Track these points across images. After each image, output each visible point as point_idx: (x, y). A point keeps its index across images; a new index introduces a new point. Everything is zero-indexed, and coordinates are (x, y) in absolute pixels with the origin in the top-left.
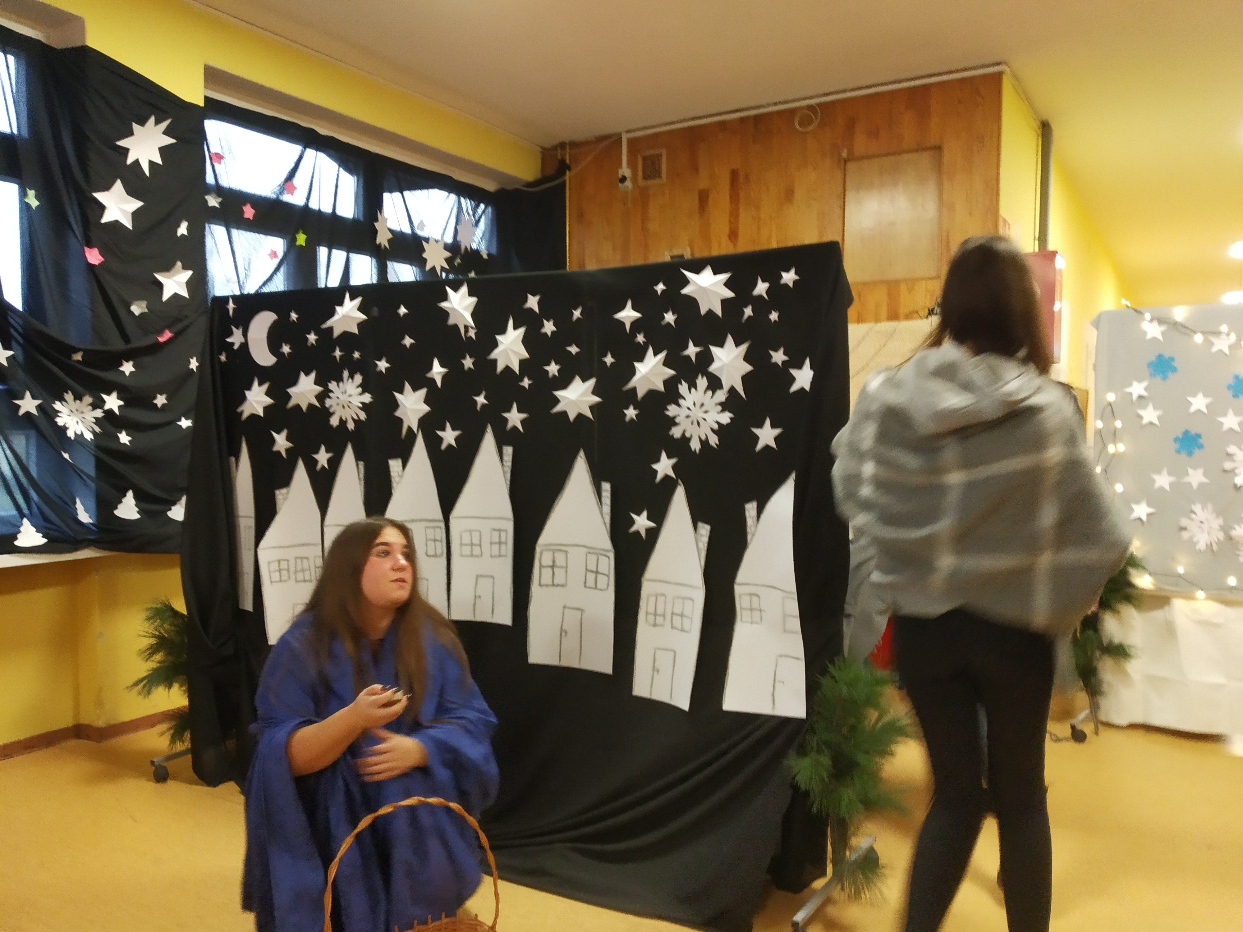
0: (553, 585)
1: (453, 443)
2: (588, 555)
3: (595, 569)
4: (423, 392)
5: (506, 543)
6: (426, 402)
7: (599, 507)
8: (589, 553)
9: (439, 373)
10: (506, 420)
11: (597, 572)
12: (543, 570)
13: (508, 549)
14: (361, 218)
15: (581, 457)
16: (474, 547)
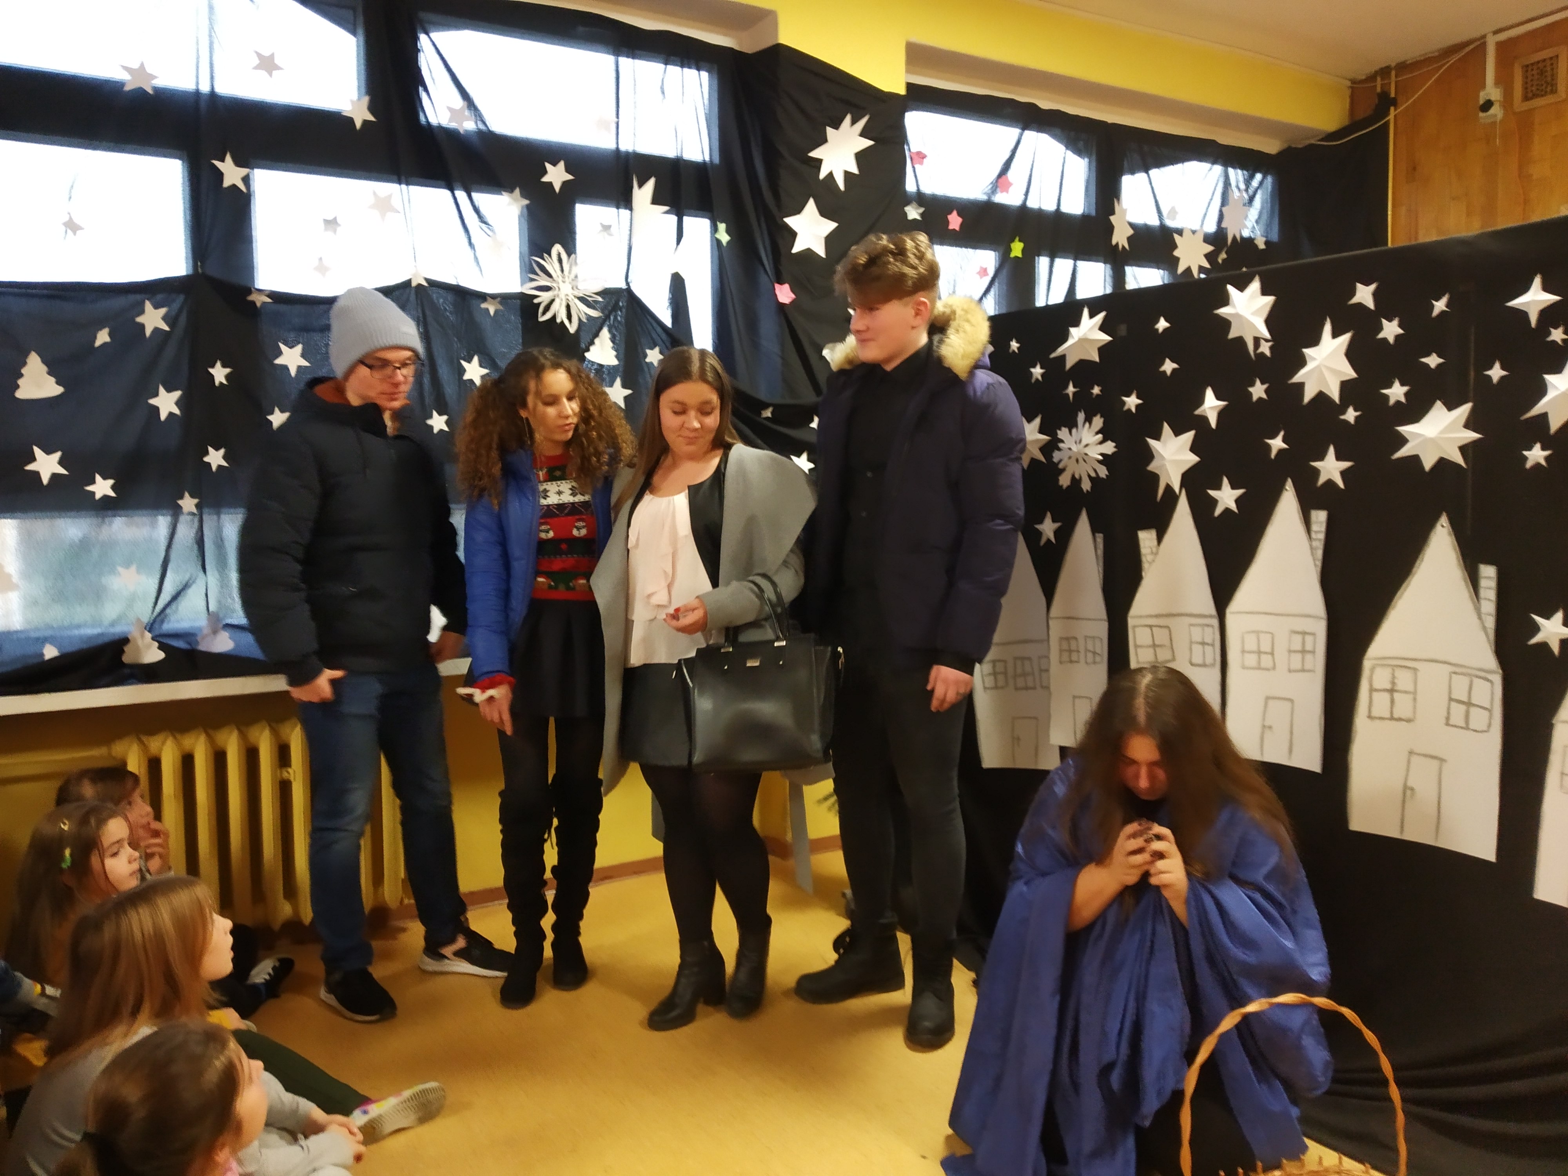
0: (1392, 718)
1: (1233, 506)
2: (1454, 675)
3: (1465, 699)
4: (1189, 436)
5: (1313, 652)
6: (1194, 449)
7: (1473, 603)
8: (1455, 673)
9: (1212, 408)
10: (1316, 472)
11: (1469, 704)
12: (1375, 694)
13: (1318, 662)
14: (1093, 213)
15: (1443, 526)
16: (1263, 656)
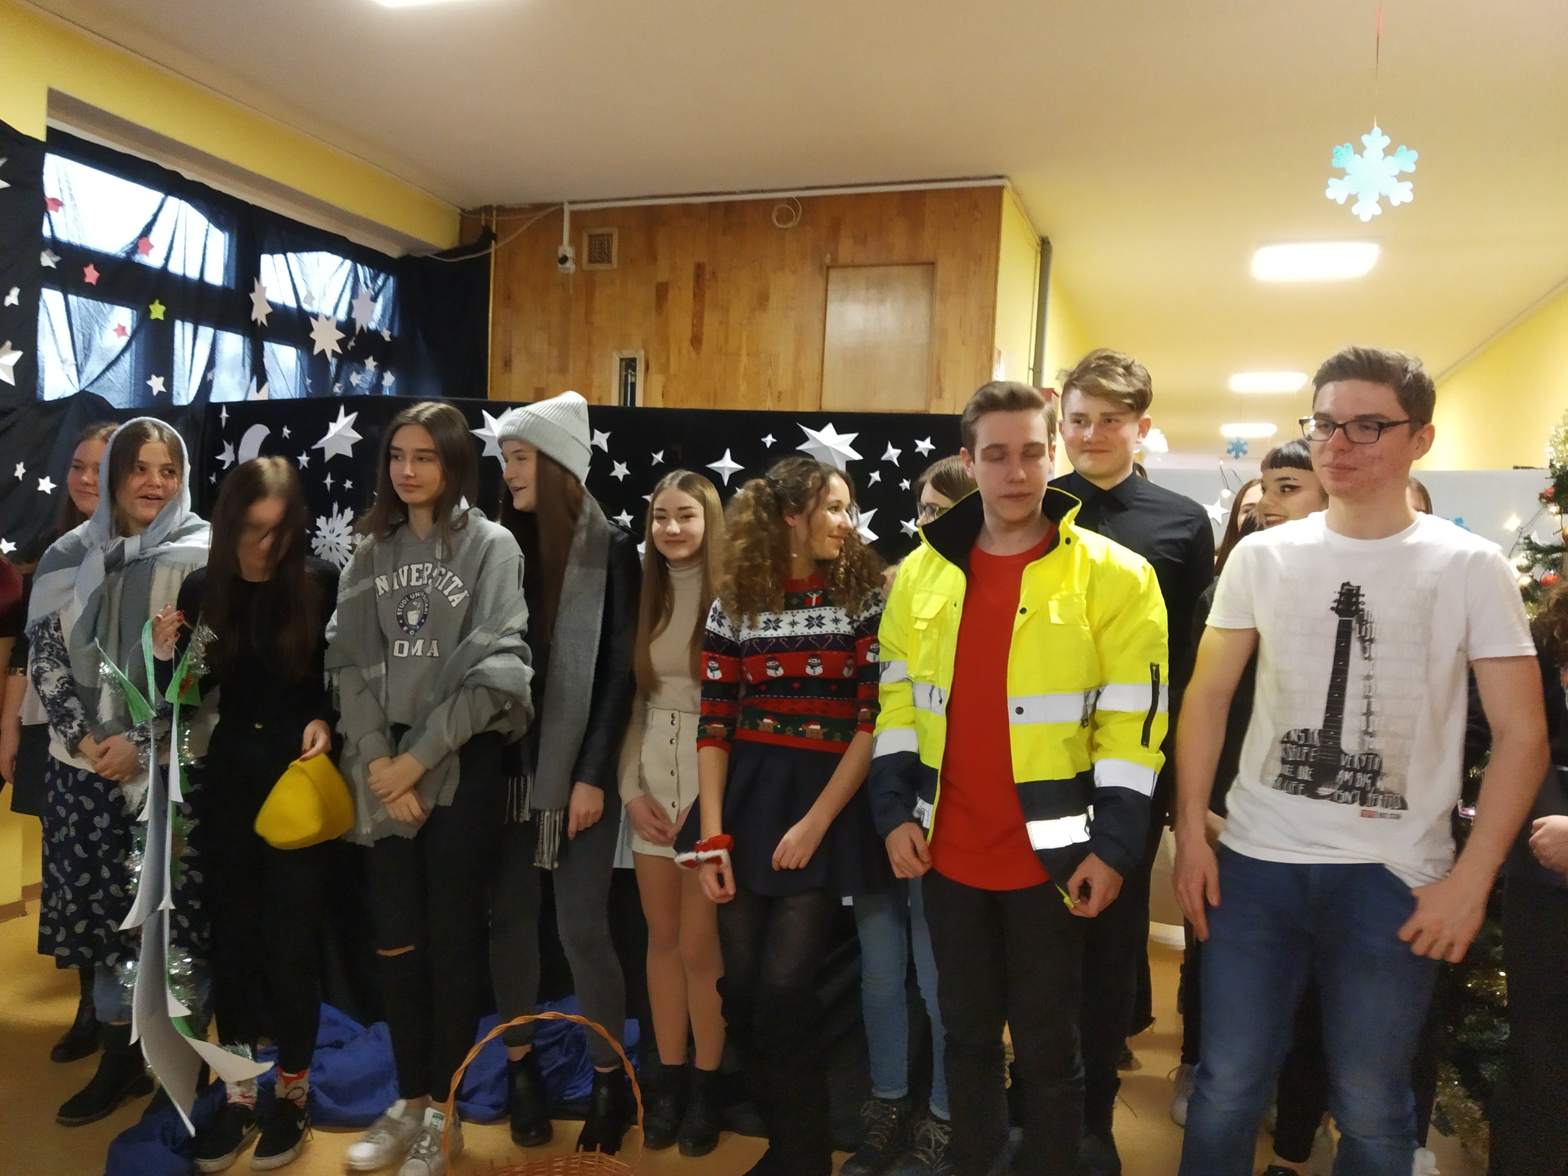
14: (232, 286)
